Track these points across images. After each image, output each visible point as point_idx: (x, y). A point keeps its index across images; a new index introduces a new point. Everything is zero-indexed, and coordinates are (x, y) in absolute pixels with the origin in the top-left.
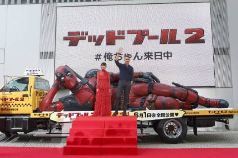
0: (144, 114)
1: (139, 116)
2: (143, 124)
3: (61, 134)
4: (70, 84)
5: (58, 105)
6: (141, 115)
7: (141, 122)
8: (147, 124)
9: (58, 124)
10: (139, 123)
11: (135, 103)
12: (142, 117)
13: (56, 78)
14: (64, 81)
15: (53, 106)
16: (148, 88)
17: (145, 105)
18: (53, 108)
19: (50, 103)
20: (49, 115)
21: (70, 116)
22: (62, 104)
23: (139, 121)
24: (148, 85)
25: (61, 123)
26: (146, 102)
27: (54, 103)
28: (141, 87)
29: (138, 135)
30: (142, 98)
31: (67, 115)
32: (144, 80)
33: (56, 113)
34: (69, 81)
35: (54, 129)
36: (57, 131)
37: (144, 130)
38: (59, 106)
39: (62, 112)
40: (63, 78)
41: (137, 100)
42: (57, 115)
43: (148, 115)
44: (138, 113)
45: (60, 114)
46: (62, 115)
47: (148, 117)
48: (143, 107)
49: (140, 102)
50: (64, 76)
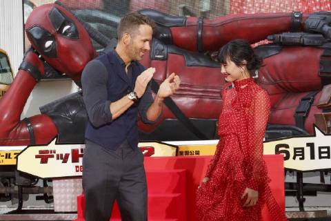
1: (292, 154)
2: (305, 180)
3: (52, 212)
4: (71, 59)
5: (37, 126)
6: (299, 153)
7: (300, 174)
8: (316, 180)
9: (40, 184)
10: (292, 179)
12: (303, 158)
13: (28, 43)
14: (53, 52)
15: (24, 130)
16: (321, 63)
17: (310, 120)
18: (24, 135)
19: (16, 120)
20: (13, 156)
21: (75, 160)
22: (51, 123)
23: (291, 171)
24: (319, 53)
25: (51, 180)
26: (315, 111)
27: (27, 120)
28: (296, 63)
29: (288, 216)
31: (67, 156)
32: (306, 38)
33: (35, 150)
34: (67, 51)
35: (32, 197)
36: (42, 205)
37: (309, 201)
38: (43, 129)
39: (52, 146)
40: (48, 44)
41: (283, 105)
42: (37, 157)
43: (320, 153)
44: (287, 146)
45: (47, 152)
46: (52, 156)
47: (320, 157)
48: (303, 127)
49: (294, 110)
50: (53, 38)
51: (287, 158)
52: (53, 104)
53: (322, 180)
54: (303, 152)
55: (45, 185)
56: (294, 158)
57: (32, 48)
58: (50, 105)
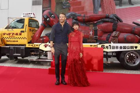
0: (109, 47)
1: (105, 48)
2: (108, 54)
3: (47, 59)
5: (45, 38)
6: (107, 47)
7: (107, 52)
8: (111, 54)
9: (45, 52)
10: (105, 54)
11: (102, 38)
12: (108, 49)
14: (49, 21)
15: (41, 39)
16: (113, 26)
17: (110, 40)
19: (40, 37)
20: (38, 45)
22: (48, 38)
23: (105, 51)
24: (113, 24)
25: (47, 51)
26: (111, 38)
27: (42, 37)
28: (107, 26)
29: (104, 62)
30: (108, 34)
33: (44, 44)
34: (52, 21)
35: (43, 55)
36: (45, 57)
37: (109, 59)
39: (48, 43)
40: (48, 19)
41: (104, 36)
42: (44, 46)
43: (112, 47)
44: (104, 46)
45: (47, 45)
46: (48, 46)
47: (112, 49)
48: (108, 41)
49: (106, 37)
50: (49, 18)
51: (104, 48)
52: (49, 33)
53: (112, 54)
54: (108, 47)
55: (46, 53)
56: (106, 49)
57: (44, 20)
58: (48, 34)
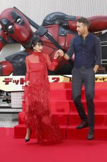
3: (10, 108)
5: (4, 66)
9: (5, 94)
14: (12, 31)
21: (22, 83)
22: (11, 65)
25: (10, 92)
31: (18, 81)
33: (3, 78)
35: (1, 100)
39: (11, 76)
45: (8, 79)
46: (11, 81)
50: (12, 24)
52: (12, 56)
57: (2, 29)
